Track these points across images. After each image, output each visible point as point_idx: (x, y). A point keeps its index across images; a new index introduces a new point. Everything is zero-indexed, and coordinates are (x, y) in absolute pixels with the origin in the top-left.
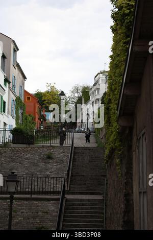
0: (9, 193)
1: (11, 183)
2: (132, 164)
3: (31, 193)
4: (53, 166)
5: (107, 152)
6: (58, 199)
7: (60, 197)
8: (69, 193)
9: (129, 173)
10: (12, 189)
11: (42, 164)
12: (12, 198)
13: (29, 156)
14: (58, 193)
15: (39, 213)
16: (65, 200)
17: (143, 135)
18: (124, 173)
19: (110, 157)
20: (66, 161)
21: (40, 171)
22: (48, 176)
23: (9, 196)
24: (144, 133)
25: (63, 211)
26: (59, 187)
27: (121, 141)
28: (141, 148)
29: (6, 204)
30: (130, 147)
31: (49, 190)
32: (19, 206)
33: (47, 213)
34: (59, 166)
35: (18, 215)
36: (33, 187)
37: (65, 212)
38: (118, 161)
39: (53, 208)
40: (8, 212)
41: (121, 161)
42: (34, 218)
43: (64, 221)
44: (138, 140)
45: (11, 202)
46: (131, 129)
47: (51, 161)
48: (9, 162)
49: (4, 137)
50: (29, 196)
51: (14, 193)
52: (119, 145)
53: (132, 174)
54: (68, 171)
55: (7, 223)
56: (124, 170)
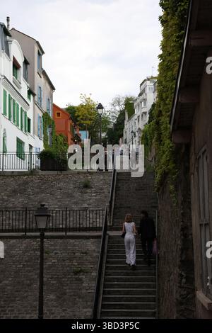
0: (39, 230)
1: (40, 218)
2: (190, 189)
3: (65, 230)
4: (91, 198)
5: (158, 177)
6: (98, 237)
7: (101, 233)
8: (112, 229)
9: (186, 202)
10: (42, 225)
11: (77, 195)
12: (42, 237)
13: (61, 185)
14: (99, 229)
15: (77, 254)
16: (107, 237)
17: (203, 153)
18: (180, 202)
19: (162, 183)
20: (107, 190)
21: (76, 203)
22: (85, 209)
23: (38, 234)
24: (205, 151)
25: (106, 251)
26: (100, 222)
27: (175, 162)
28: (200, 170)
29: (36, 243)
30: (187, 169)
31: (88, 226)
32: (51, 245)
33: (86, 253)
34: (98, 197)
35: (51, 257)
36: (68, 223)
37: (108, 252)
38: (172, 187)
39: (93, 248)
40: (39, 253)
41: (176, 187)
42: (70, 259)
43: (107, 262)
44: (197, 160)
45: (42, 242)
46: (188, 146)
47: (88, 191)
48: (38, 193)
49: (30, 162)
50: (64, 234)
51: (45, 230)
52: (174, 168)
53: (190, 203)
54: (111, 203)
55: (39, 266)
56: (180, 198)
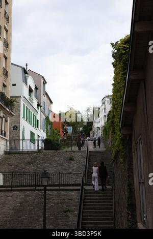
0: (43, 186)
1: (44, 179)
2: (132, 161)
3: (59, 185)
4: (74, 166)
5: (113, 154)
6: (79, 190)
7: (80, 188)
8: (87, 185)
9: (131, 169)
10: (45, 183)
11: (66, 164)
12: (45, 190)
13: (56, 158)
14: (79, 185)
15: (66, 200)
16: (83, 190)
17: (140, 140)
18: (126, 169)
19: (116, 157)
20: (83, 161)
21: (65, 170)
22: (71, 173)
23: (43, 188)
24: (141, 139)
25: (83, 198)
26: (79, 181)
27: (123, 145)
28: (138, 150)
29: (41, 194)
30: (130, 150)
31: (72, 183)
32: (51, 195)
33: (71, 200)
34: (78, 166)
35: (50, 202)
36: (60, 181)
37: (84, 199)
38: (121, 160)
39: (76, 196)
40: (43, 200)
41: (124, 160)
42: (62, 203)
43: (84, 205)
44: (136, 144)
45: (45, 193)
46: (131, 136)
47: (72, 162)
48: (42, 164)
49: (38, 145)
50: (58, 188)
51: (47, 186)
52: (123, 149)
53: (133, 169)
54: (85, 169)
55: (43, 208)
56: (127, 166)
